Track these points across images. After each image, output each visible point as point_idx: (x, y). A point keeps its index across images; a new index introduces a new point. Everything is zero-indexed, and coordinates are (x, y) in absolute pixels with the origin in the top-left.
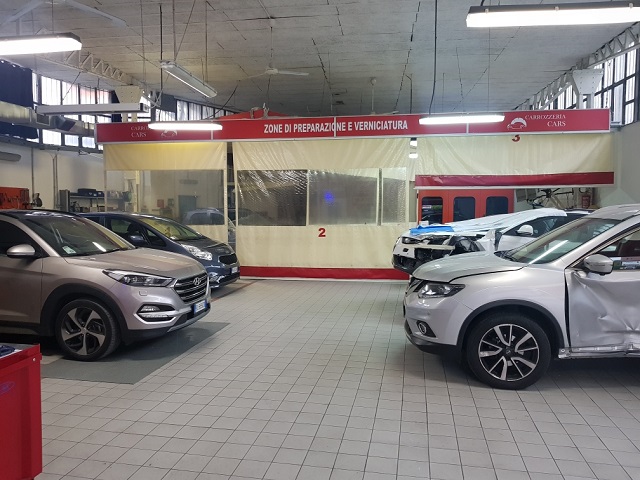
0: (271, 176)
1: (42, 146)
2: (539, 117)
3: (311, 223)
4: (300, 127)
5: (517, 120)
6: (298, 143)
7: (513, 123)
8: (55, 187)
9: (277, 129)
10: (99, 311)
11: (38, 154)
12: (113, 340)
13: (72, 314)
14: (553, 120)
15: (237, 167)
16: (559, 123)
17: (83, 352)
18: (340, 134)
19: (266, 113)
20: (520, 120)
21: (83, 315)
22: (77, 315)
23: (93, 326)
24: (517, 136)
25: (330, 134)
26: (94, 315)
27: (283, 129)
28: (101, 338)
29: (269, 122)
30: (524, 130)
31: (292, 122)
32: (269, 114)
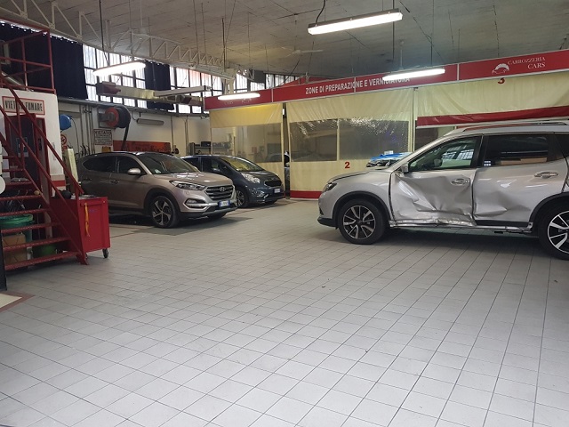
0: (312, 125)
1: (178, 115)
2: (520, 61)
3: (341, 158)
4: (330, 88)
5: (500, 66)
6: (328, 99)
7: (497, 68)
8: (187, 141)
9: (314, 90)
10: (168, 203)
11: (175, 119)
12: (174, 217)
13: (156, 203)
14: (533, 63)
15: (290, 120)
16: (539, 65)
17: (162, 223)
18: (358, 90)
19: (307, 80)
20: (504, 65)
21: (161, 204)
22: (159, 204)
23: (166, 210)
24: (502, 79)
25: (352, 90)
26: (166, 204)
27: (318, 91)
28: (169, 216)
29: (309, 86)
30: (507, 73)
31: (324, 84)
32: (310, 80)
